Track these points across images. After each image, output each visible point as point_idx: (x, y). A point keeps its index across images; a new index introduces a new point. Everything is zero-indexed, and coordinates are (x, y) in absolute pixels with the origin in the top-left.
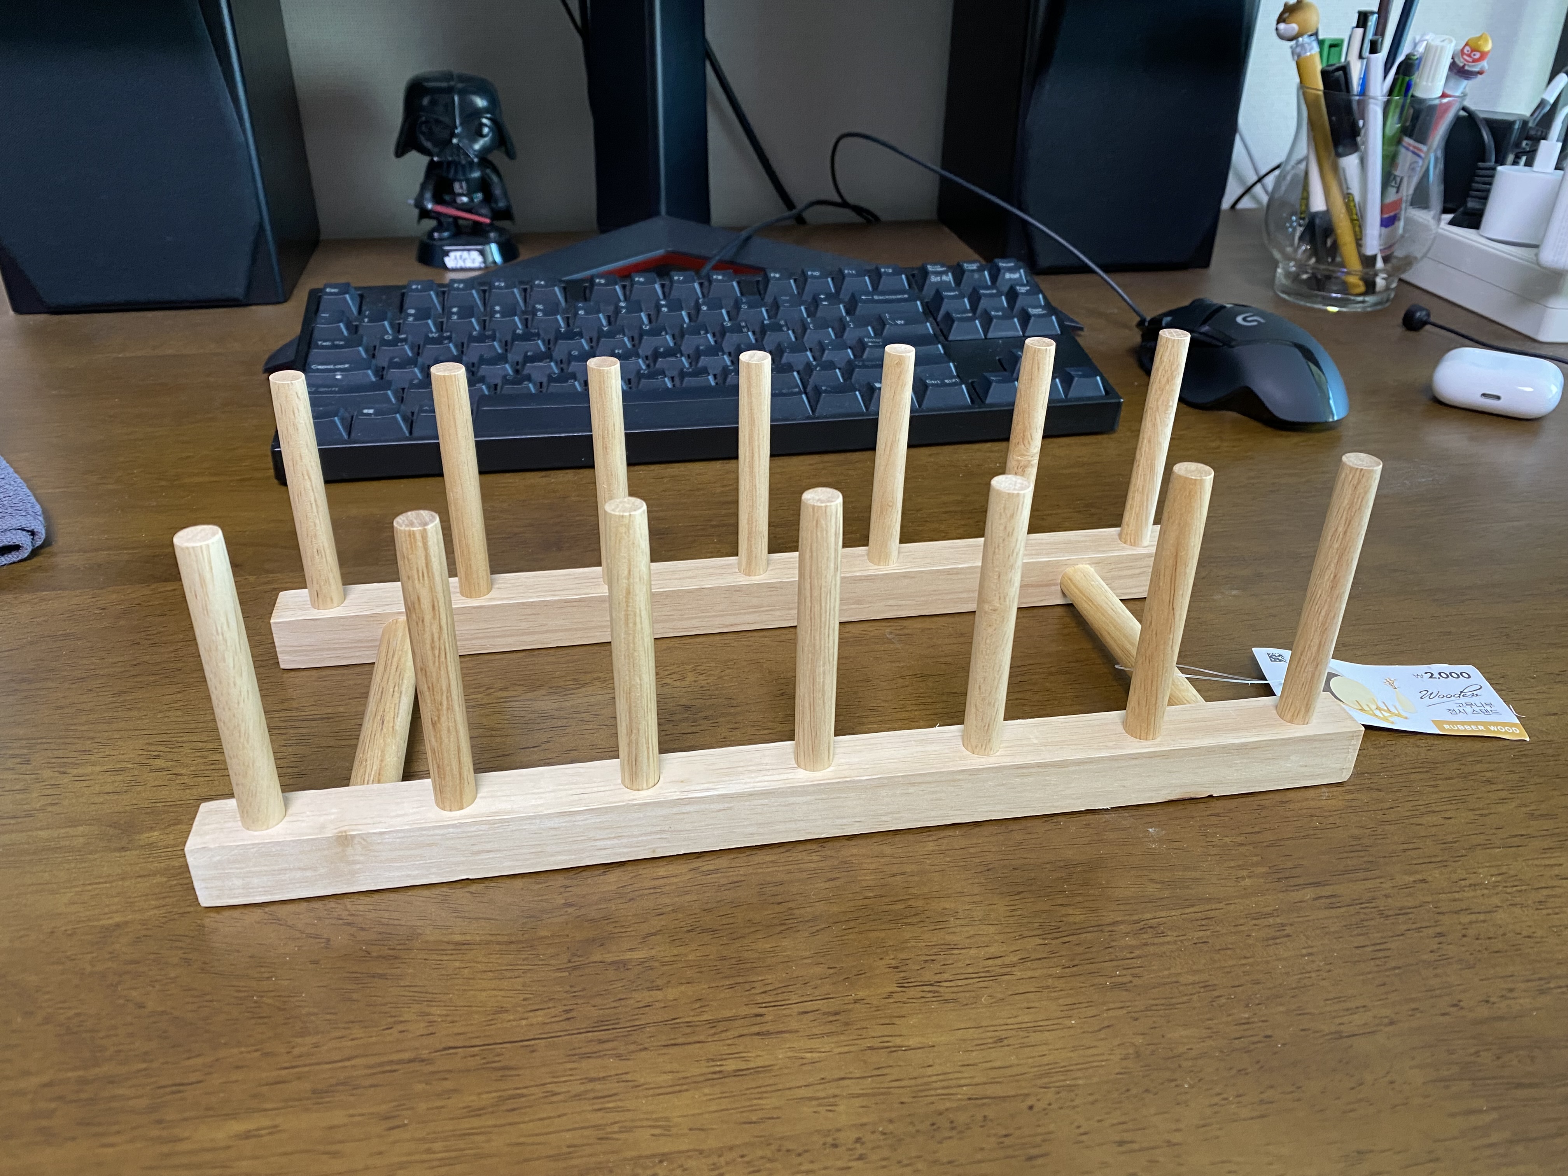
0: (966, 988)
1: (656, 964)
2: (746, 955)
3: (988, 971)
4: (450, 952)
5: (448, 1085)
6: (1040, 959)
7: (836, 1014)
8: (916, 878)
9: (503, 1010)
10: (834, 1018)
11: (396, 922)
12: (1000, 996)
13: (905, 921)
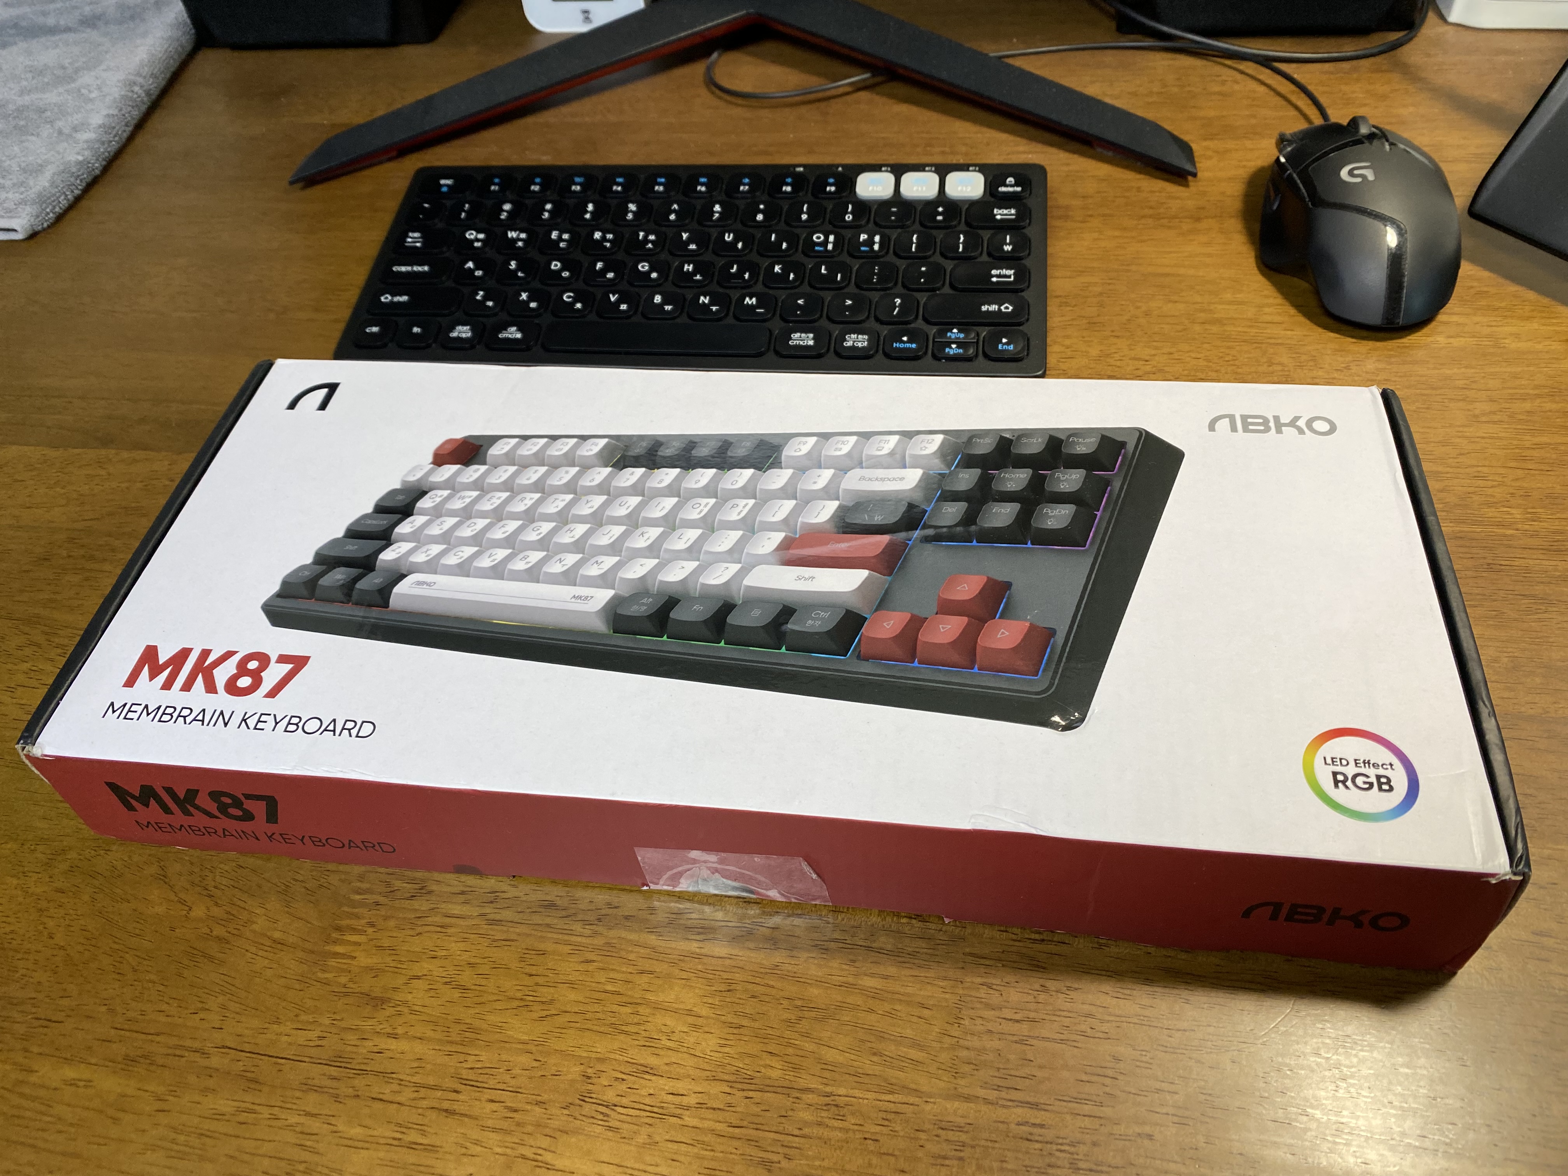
0: (634, 1120)
1: (406, 1010)
2: (477, 1023)
3: (662, 1108)
4: (266, 948)
5: (211, 1083)
6: (714, 1109)
7: (516, 1111)
8: (660, 982)
9: (278, 1022)
10: (511, 1115)
11: (242, 904)
12: (657, 1138)
13: (623, 1028)
